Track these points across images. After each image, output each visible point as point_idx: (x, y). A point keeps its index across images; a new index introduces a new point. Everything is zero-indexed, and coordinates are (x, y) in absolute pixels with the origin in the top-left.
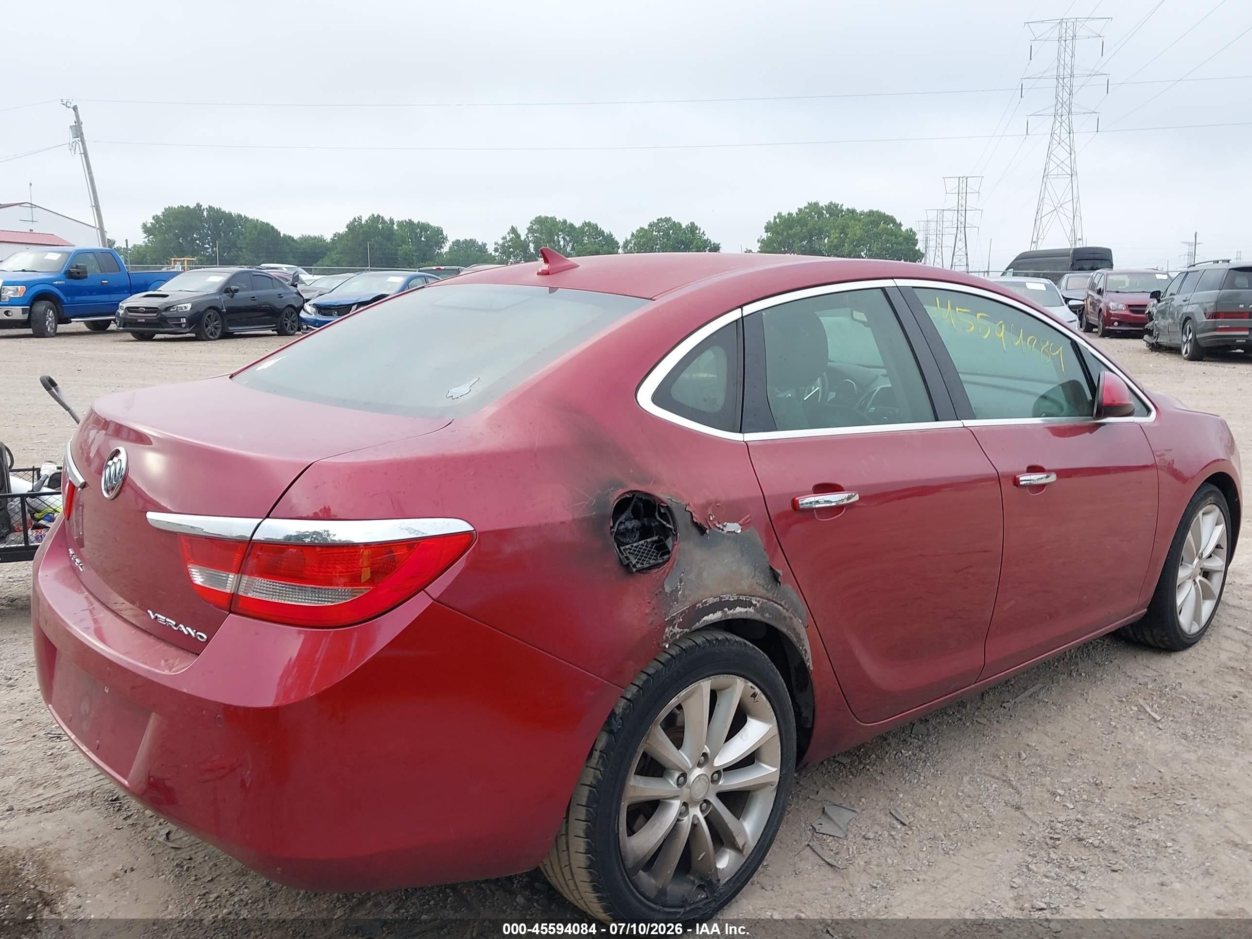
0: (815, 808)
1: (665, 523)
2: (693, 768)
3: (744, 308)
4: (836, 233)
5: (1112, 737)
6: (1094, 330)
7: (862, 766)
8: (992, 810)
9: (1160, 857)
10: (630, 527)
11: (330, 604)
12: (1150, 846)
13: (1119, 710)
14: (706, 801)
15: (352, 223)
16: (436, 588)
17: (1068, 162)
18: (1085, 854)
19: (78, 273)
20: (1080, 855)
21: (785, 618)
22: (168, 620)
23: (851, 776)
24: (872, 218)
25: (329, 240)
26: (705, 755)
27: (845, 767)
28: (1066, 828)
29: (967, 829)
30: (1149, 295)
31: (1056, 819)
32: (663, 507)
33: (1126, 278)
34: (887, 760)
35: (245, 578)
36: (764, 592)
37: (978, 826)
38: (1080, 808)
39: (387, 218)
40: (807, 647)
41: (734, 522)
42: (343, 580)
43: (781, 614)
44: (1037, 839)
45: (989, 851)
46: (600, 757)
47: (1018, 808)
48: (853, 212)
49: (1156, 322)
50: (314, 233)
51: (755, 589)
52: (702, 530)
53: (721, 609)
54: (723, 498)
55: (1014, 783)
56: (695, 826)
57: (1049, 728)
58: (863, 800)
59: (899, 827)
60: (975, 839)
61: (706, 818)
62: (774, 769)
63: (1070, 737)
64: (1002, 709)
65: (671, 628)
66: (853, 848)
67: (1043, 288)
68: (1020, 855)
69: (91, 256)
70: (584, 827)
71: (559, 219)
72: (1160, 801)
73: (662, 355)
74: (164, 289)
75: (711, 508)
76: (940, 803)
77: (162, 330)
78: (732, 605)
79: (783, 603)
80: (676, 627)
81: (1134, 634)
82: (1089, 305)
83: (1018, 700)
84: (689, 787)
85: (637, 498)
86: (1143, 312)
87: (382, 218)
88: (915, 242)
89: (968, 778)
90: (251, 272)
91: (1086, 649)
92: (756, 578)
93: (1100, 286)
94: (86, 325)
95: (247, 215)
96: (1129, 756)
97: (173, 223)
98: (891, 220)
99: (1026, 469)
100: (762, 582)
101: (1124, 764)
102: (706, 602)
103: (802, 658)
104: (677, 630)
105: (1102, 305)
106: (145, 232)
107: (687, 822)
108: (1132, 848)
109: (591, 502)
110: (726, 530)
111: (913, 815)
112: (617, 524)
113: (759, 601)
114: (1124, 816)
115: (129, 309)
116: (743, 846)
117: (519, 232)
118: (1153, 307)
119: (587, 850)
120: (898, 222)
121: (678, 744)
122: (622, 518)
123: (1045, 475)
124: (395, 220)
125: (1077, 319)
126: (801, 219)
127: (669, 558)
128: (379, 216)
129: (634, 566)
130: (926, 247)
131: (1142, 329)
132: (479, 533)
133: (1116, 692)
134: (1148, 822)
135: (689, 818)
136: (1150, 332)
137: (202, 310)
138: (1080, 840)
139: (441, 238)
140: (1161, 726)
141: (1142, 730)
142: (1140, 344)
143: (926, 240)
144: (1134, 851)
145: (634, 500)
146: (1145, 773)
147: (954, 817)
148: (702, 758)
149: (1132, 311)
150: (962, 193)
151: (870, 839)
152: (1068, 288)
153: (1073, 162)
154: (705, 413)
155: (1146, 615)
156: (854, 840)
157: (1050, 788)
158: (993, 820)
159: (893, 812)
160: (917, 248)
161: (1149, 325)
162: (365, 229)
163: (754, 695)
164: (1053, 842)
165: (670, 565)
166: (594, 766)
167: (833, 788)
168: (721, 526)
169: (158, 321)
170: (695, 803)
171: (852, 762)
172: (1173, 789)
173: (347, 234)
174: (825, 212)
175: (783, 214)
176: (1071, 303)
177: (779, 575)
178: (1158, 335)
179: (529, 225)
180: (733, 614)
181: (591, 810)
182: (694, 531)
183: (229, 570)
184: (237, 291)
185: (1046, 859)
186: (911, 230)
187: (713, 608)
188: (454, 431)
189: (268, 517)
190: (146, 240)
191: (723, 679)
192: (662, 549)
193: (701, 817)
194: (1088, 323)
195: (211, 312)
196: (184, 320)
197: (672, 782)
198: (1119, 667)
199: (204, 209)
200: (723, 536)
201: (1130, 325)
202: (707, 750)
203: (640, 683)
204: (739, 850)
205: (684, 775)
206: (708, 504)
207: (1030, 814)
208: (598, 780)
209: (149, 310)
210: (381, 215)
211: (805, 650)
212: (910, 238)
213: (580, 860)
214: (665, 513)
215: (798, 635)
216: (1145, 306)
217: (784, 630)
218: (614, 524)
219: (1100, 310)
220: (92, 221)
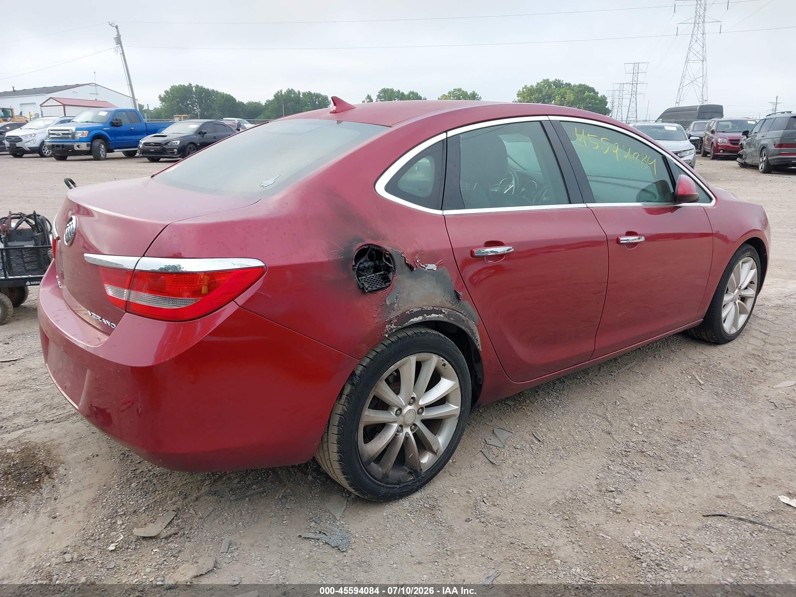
0: (489, 430)
1: (388, 264)
2: (406, 406)
3: (448, 132)
4: (558, 97)
5: (672, 393)
6: (708, 155)
7: (521, 407)
8: (593, 434)
9: (688, 463)
10: (367, 266)
11: (178, 308)
12: (684, 457)
13: (680, 378)
14: (414, 424)
15: (277, 94)
16: (241, 299)
17: (701, 52)
18: (644, 460)
19: (117, 123)
20: (641, 461)
21: (464, 321)
22: (97, 316)
23: (513, 412)
24: (581, 89)
25: (264, 104)
26: (413, 398)
27: (510, 407)
28: (635, 445)
29: (576, 445)
30: (741, 134)
31: (631, 440)
32: (387, 254)
33: (729, 123)
34: (536, 404)
35: (133, 292)
36: (450, 305)
37: (583, 443)
38: (646, 434)
39: (296, 91)
40: (478, 337)
41: (432, 264)
42: (187, 294)
43: (461, 318)
44: (617, 451)
45: (588, 457)
46: (346, 398)
47: (609, 433)
48: (569, 85)
49: (745, 150)
50: (255, 100)
51: (444, 303)
52: (411, 268)
53: (422, 315)
54: (426, 249)
55: (609, 419)
56: (407, 438)
57: (636, 387)
58: (518, 426)
59: (536, 442)
60: (581, 451)
61: (413, 434)
62: (457, 407)
63: (648, 393)
64: (610, 376)
65: (389, 326)
66: (507, 454)
67: (675, 129)
68: (605, 460)
69: (124, 113)
70: (337, 438)
71: (396, 89)
72: (695, 431)
73: (393, 161)
74: (164, 132)
75: (417, 255)
76: (563, 429)
77: (163, 156)
78: (429, 312)
79: (462, 312)
80: (393, 325)
81: (696, 333)
82: (706, 141)
83: (620, 371)
84: (403, 416)
85: (371, 248)
86: (737, 144)
87: (294, 91)
88: (606, 103)
89: (583, 415)
90: (213, 122)
91: (666, 342)
92: (445, 297)
93: (714, 128)
94: (123, 153)
95: (217, 90)
96: (681, 405)
97: (176, 95)
98: (592, 90)
99: (625, 233)
100: (449, 299)
101: (677, 409)
102: (412, 311)
103: (475, 344)
104: (393, 326)
105: (713, 140)
106: (161, 100)
107: (402, 436)
108: (673, 458)
109: (341, 250)
110: (427, 268)
111: (546, 436)
112: (358, 264)
113: (446, 311)
114: (671, 439)
115: (145, 144)
116: (437, 451)
117: (372, 98)
118: (744, 141)
119: (338, 451)
120: (596, 91)
121: (397, 392)
122: (362, 261)
123: (638, 237)
124: (301, 92)
125: (695, 148)
126: (538, 89)
127: (390, 285)
128: (292, 90)
129: (367, 289)
130: (613, 106)
131: (736, 154)
132: (268, 267)
133: (680, 367)
134: (685, 443)
135: (403, 434)
136: (741, 156)
137: (186, 145)
138: (643, 452)
139: (327, 102)
140: (703, 388)
141: (692, 390)
142: (735, 163)
143: (613, 102)
144: (673, 459)
145: (369, 250)
146: (689, 415)
147: (570, 438)
148: (412, 400)
149: (732, 144)
150: (635, 73)
151: (517, 449)
152: (694, 130)
153: (704, 52)
154: (419, 197)
155: (702, 323)
156: (508, 449)
157: (630, 422)
158: (593, 440)
159: (534, 434)
160: (607, 107)
161: (740, 152)
162: (284, 97)
163: (444, 365)
164: (626, 454)
165: (391, 288)
166: (343, 404)
167: (501, 419)
168: (424, 266)
169: (161, 151)
170: (407, 426)
171: (515, 404)
172: (704, 424)
173: (274, 100)
174: (552, 85)
175: (528, 86)
176: (692, 138)
177: (460, 296)
178: (746, 158)
179: (377, 94)
180: (430, 318)
181: (341, 428)
182: (407, 268)
183: (125, 288)
184: (205, 133)
185: (620, 463)
186: (604, 96)
187: (417, 314)
188: (258, 206)
189: (144, 256)
190: (161, 105)
191: (423, 356)
192: (386, 279)
193: (411, 434)
194: (705, 151)
195: (191, 146)
196: (176, 150)
197: (393, 413)
198: (685, 353)
199: (193, 87)
200: (425, 271)
201: (730, 152)
202: (415, 395)
203: (371, 357)
204: (435, 453)
205: (400, 409)
206: (417, 252)
207: (615, 437)
208: (345, 412)
209: (157, 144)
210: (293, 89)
211: (477, 339)
212: (603, 101)
213: (335, 456)
214: (389, 258)
215: (472, 330)
216: (739, 140)
217: (463, 327)
218: (356, 264)
219: (712, 143)
220: (128, 93)
